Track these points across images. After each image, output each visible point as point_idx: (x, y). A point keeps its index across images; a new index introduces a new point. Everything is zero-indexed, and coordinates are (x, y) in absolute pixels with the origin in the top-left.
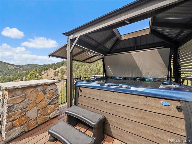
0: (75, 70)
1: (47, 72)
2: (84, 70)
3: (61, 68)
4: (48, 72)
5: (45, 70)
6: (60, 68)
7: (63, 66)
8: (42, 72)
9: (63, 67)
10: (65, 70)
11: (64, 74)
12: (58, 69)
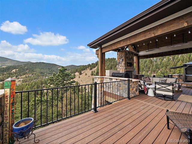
4: (86, 71)
12: (93, 69)
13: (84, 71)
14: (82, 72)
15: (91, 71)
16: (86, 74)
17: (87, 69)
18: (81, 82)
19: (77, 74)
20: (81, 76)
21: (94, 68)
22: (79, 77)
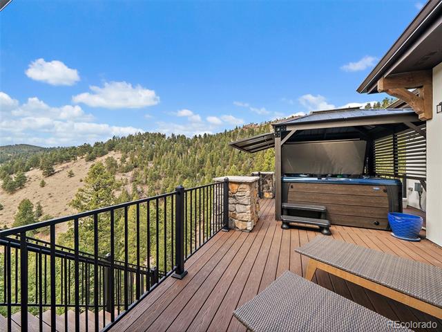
0: (144, 163)
1: (68, 167)
2: (166, 162)
3: (109, 158)
4: (73, 166)
5: (62, 161)
6: (106, 157)
7: (113, 152)
8: (54, 167)
9: (111, 154)
10: (119, 162)
11: (116, 171)
12: (99, 159)
13: (64, 165)
14: (57, 168)
15: (90, 164)
16: (71, 175)
17: (78, 158)
18: (50, 200)
19: (35, 173)
20: (49, 180)
21: (102, 155)
22: (43, 185)
